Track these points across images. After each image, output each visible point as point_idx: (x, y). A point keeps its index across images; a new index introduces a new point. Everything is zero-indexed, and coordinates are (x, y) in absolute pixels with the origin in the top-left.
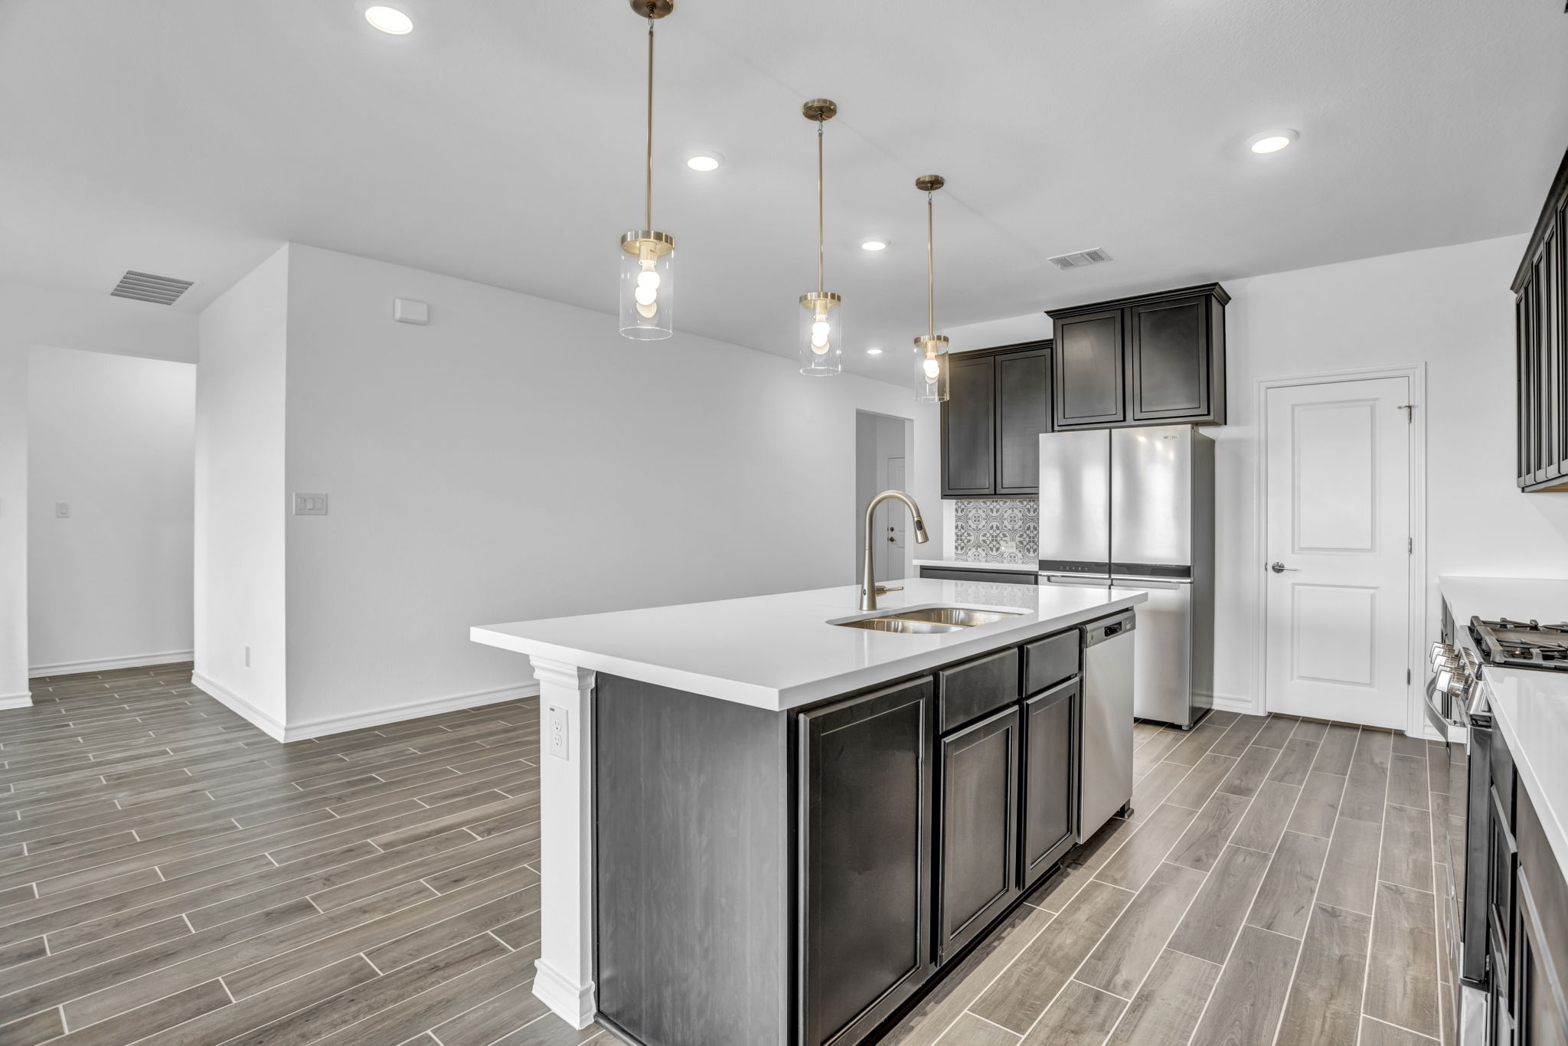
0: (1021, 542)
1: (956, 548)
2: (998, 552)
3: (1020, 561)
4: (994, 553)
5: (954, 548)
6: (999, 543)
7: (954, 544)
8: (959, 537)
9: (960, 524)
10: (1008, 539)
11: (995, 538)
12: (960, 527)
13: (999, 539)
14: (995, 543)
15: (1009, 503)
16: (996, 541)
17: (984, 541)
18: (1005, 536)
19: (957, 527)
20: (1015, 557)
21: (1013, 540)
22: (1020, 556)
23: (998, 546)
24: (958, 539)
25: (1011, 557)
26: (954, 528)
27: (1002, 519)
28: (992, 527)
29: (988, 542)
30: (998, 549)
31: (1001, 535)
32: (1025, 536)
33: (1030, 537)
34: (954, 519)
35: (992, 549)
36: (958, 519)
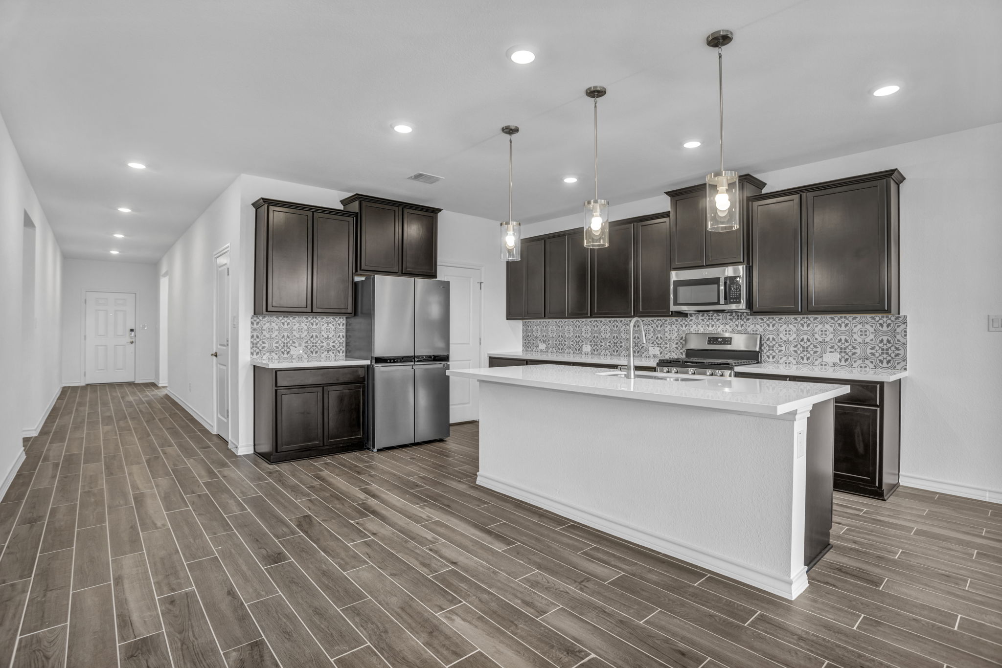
0: (307, 347)
1: (252, 354)
2: (289, 355)
3: (306, 360)
4: (285, 356)
5: (250, 353)
6: (289, 348)
7: (249, 351)
8: (254, 345)
9: (255, 334)
10: (296, 345)
11: (285, 345)
12: (255, 337)
13: (289, 345)
14: (286, 348)
15: (297, 319)
16: (287, 346)
17: (277, 347)
18: (294, 342)
19: (252, 337)
20: (302, 357)
21: (300, 346)
22: (306, 356)
23: (288, 350)
24: (253, 347)
25: (299, 358)
26: (250, 337)
27: (292, 330)
28: (283, 337)
29: (280, 348)
30: (288, 353)
31: (291, 342)
32: (309, 342)
33: (313, 343)
34: (249, 330)
35: (283, 353)
36: (253, 330)
